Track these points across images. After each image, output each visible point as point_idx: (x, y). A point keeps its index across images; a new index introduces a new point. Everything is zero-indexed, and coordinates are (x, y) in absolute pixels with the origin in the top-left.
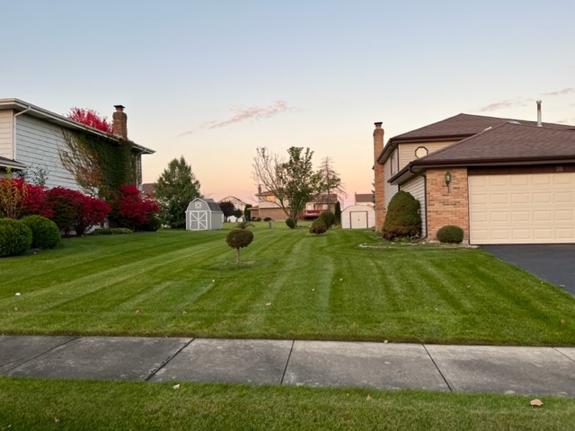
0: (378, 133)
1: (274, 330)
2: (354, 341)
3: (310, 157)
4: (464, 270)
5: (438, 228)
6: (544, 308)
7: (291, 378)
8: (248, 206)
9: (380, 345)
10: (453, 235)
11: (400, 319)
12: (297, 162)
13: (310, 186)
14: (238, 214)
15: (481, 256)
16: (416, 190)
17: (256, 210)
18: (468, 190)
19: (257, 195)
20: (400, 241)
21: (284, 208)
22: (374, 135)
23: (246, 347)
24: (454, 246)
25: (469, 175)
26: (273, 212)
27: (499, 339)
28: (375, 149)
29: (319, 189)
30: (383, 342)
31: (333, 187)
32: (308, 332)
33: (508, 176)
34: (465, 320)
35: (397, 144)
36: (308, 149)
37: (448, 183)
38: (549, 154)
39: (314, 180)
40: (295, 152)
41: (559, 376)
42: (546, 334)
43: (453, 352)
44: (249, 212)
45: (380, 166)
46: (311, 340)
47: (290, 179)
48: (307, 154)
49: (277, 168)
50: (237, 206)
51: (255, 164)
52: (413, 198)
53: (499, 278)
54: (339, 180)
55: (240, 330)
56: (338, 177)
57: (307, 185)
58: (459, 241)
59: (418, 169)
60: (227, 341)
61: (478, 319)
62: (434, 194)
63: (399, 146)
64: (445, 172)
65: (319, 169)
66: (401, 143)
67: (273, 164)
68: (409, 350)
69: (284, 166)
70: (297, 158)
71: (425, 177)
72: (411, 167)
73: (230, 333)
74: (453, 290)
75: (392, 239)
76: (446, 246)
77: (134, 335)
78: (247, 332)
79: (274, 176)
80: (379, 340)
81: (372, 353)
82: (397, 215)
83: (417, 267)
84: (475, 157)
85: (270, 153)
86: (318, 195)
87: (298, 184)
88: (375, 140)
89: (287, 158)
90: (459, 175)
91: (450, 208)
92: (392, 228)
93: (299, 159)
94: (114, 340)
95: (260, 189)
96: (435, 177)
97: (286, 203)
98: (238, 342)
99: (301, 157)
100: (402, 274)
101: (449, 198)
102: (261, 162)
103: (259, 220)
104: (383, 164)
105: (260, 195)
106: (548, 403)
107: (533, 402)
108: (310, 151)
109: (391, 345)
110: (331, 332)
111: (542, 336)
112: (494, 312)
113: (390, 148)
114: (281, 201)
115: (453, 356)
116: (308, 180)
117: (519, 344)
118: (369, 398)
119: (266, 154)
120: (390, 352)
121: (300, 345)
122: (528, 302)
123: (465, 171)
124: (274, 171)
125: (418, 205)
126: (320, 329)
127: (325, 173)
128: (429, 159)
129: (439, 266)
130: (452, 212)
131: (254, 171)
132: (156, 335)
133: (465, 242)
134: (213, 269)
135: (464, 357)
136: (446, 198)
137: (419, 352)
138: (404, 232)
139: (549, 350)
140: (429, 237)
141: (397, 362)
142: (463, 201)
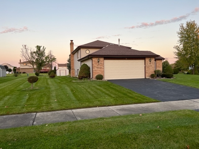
0: (72, 44)
1: (63, 107)
2: (89, 108)
3: (44, 50)
4: (107, 87)
5: (96, 75)
6: (130, 95)
7: (79, 119)
8: (15, 67)
9: (96, 108)
10: (100, 77)
11: (99, 101)
12: (39, 52)
13: (45, 60)
14: (10, 70)
15: (109, 83)
16: (89, 63)
17: (19, 69)
18: (104, 64)
19: (19, 63)
20: (84, 79)
21: (34, 68)
22: (70, 44)
23: (57, 113)
24: (101, 80)
25: (104, 59)
26: (27, 70)
27: (124, 103)
28: (71, 49)
29: (48, 62)
30: (97, 107)
31: (53, 61)
32: (75, 107)
33: (114, 60)
34: (114, 100)
35: (80, 48)
36: (44, 47)
37: (98, 62)
38: (124, 55)
39: (46, 58)
40: (38, 47)
41: (141, 110)
42: (134, 101)
43: (115, 107)
44: (16, 70)
45: (73, 55)
46: (76, 109)
47: (36, 57)
48: (43, 48)
49: (31, 53)
50: (9, 67)
51: (22, 51)
52: (88, 66)
53: (117, 89)
54: (56, 59)
55: (52, 109)
56: (55, 58)
57: (43, 60)
58: (102, 79)
59: (90, 57)
60: (49, 112)
61: (118, 99)
62: (95, 65)
63: (81, 49)
64: (98, 59)
65: (48, 55)
66: (82, 48)
67: (29, 52)
68: (105, 108)
69: (34, 52)
70: (39, 50)
71: (92, 60)
72: (88, 56)
73: (49, 110)
74: (107, 92)
75: (82, 79)
76: (99, 80)
77: (12, 114)
78: (55, 109)
79: (30, 56)
80: (96, 107)
81: (96, 110)
82: (83, 71)
83: (94, 87)
84: (106, 54)
85: (28, 47)
86: (48, 64)
87: (40, 60)
88: (71, 46)
89: (35, 50)
90: (102, 59)
91: (99, 69)
92: (82, 75)
93: (40, 50)
94: (4, 117)
95: (20, 61)
96: (95, 60)
97: (35, 67)
98: (53, 112)
99: (41, 49)
100: (91, 89)
101: (99, 66)
102: (24, 50)
103: (20, 73)
104: (74, 54)
105: (20, 63)
106: (143, 115)
107: (140, 115)
108: (44, 48)
109: (99, 108)
110: (81, 106)
111: (133, 102)
112: (120, 97)
113: (78, 49)
114: (33, 66)
115: (116, 108)
116: (44, 58)
117: (129, 104)
118: (105, 119)
119: (26, 47)
120: (100, 109)
121: (74, 111)
122: (126, 94)
123: (103, 58)
124: (30, 54)
125: (89, 68)
126: (78, 106)
127: (50, 56)
128: (93, 54)
129: (100, 86)
130: (99, 71)
131: (21, 54)
132: (21, 113)
133: (103, 79)
134: (24, 91)
135: (119, 108)
136: (98, 66)
137: (107, 108)
138: (85, 77)
139: (136, 105)
140: (93, 78)
141: (104, 111)
142: (103, 67)
